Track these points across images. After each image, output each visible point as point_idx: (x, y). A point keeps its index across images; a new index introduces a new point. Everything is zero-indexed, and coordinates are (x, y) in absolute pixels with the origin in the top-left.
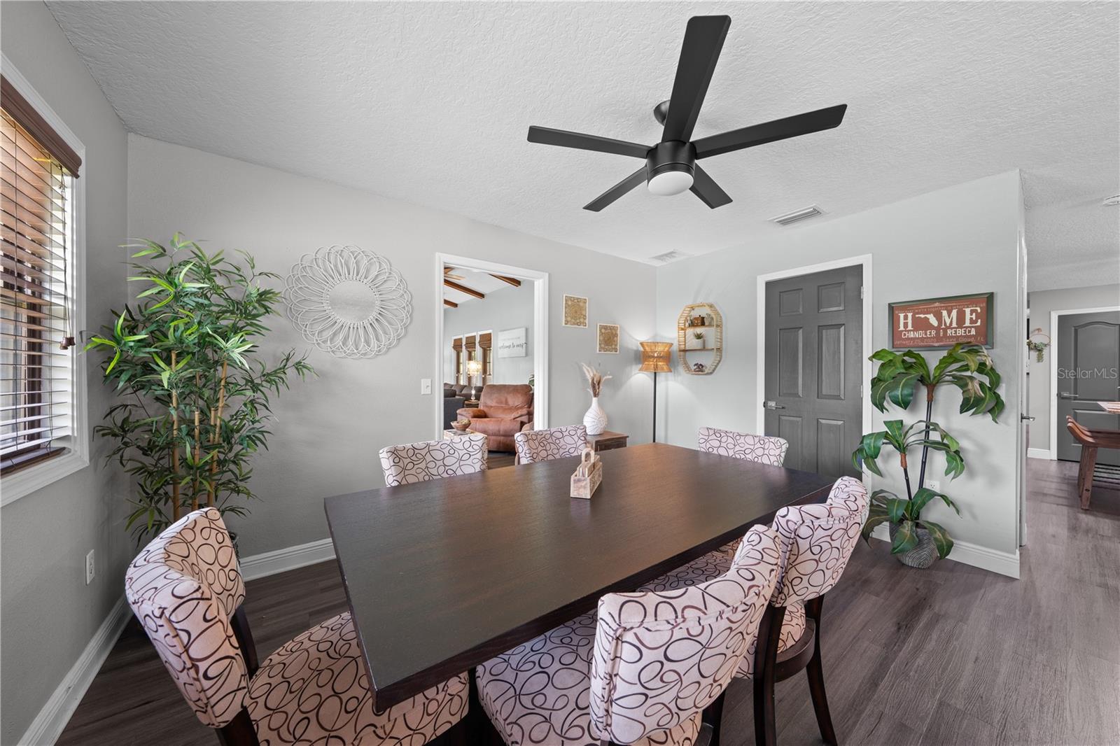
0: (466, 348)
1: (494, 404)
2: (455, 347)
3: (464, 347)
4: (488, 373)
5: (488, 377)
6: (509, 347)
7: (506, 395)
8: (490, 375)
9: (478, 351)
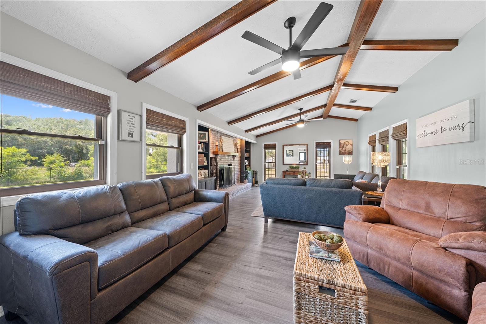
0: (379, 142)
1: (404, 205)
2: (370, 143)
3: (377, 142)
4: (404, 165)
5: (403, 167)
6: (435, 132)
7: (427, 197)
8: (406, 166)
9: (392, 144)
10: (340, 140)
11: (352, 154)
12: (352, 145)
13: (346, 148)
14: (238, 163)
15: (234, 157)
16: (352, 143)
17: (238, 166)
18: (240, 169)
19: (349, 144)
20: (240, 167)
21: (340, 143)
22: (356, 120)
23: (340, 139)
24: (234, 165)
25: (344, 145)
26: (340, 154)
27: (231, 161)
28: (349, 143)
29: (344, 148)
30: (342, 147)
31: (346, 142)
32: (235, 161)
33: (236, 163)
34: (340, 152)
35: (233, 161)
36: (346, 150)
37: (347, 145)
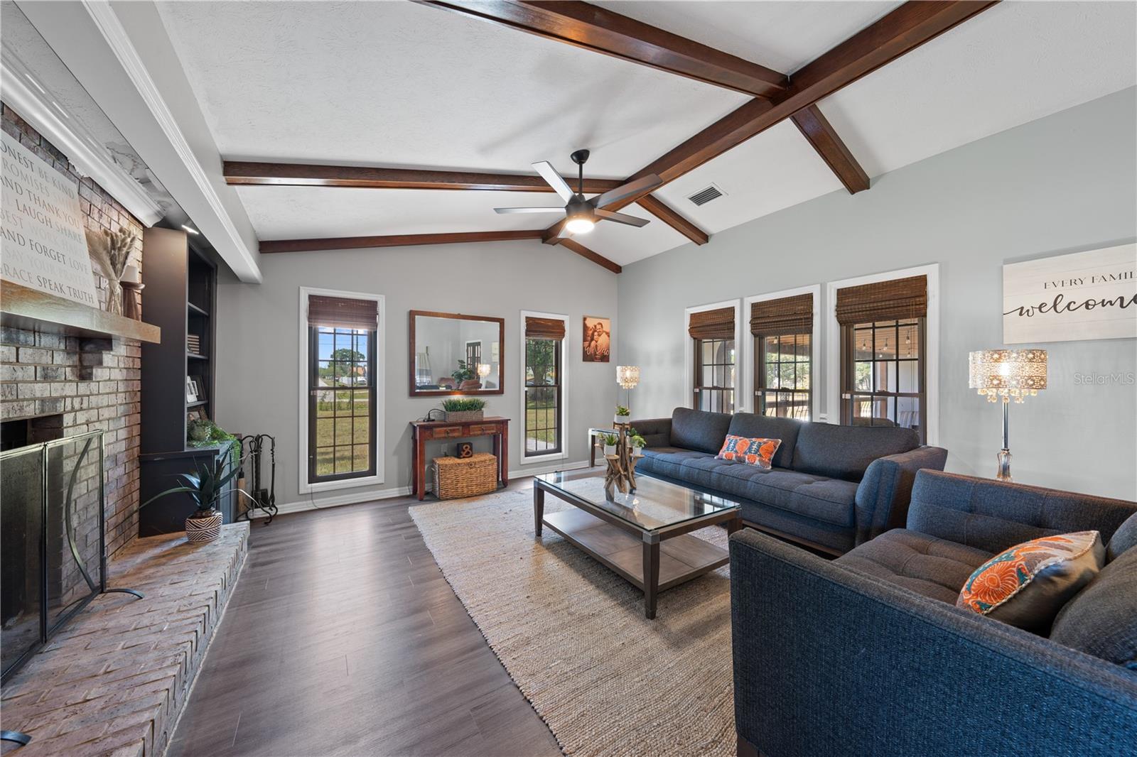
10: (585, 319)
11: (608, 361)
12: (608, 334)
13: (597, 342)
14: (121, 398)
15: (82, 351)
16: (607, 331)
17: (123, 422)
18: (137, 441)
19: (604, 331)
20: (136, 430)
21: (585, 328)
22: (617, 269)
23: (586, 314)
24: (82, 417)
25: (593, 334)
26: (584, 360)
27: (54, 389)
28: (604, 329)
29: (593, 343)
30: (589, 338)
31: (598, 327)
32: (93, 386)
33: (104, 400)
34: (585, 353)
35: (70, 389)
36: (598, 348)
37: (599, 335)
